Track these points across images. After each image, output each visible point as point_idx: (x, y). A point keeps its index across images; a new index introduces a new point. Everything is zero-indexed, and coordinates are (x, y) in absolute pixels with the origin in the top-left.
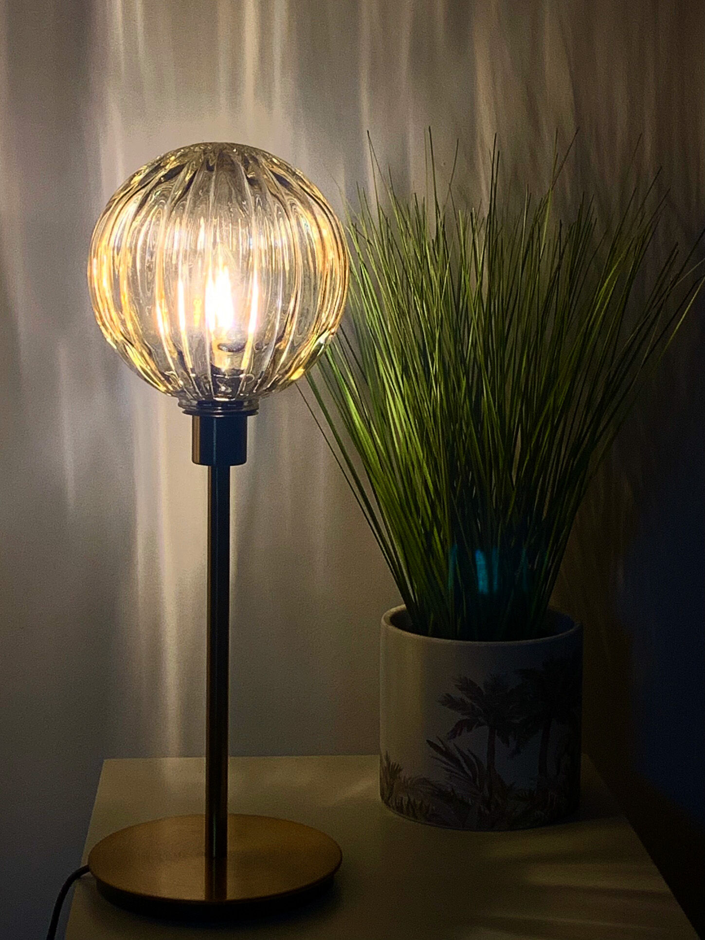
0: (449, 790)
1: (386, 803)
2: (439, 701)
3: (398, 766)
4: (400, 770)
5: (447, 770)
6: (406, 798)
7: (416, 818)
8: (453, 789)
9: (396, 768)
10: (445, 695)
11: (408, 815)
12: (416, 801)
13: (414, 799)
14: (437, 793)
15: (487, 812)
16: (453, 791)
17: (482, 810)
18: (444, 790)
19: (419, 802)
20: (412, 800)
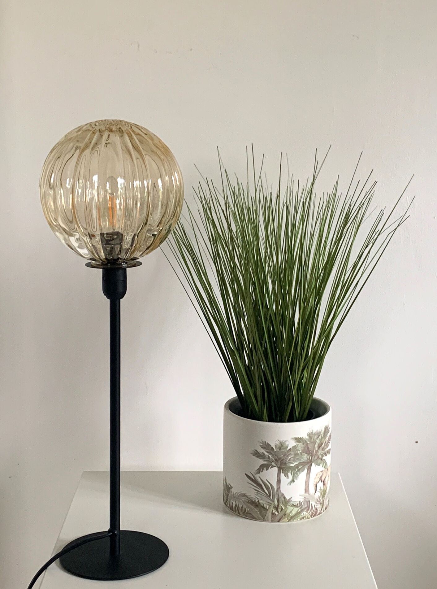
0: (257, 501)
1: (225, 504)
2: (252, 454)
3: (231, 485)
4: (231, 488)
5: (255, 490)
6: (234, 503)
7: (239, 514)
8: (258, 500)
9: (229, 486)
10: (254, 450)
11: (235, 511)
12: (239, 505)
13: (239, 504)
14: (250, 502)
15: (276, 513)
16: (258, 501)
17: (274, 512)
18: (253, 500)
19: (241, 506)
20: (237, 504)
